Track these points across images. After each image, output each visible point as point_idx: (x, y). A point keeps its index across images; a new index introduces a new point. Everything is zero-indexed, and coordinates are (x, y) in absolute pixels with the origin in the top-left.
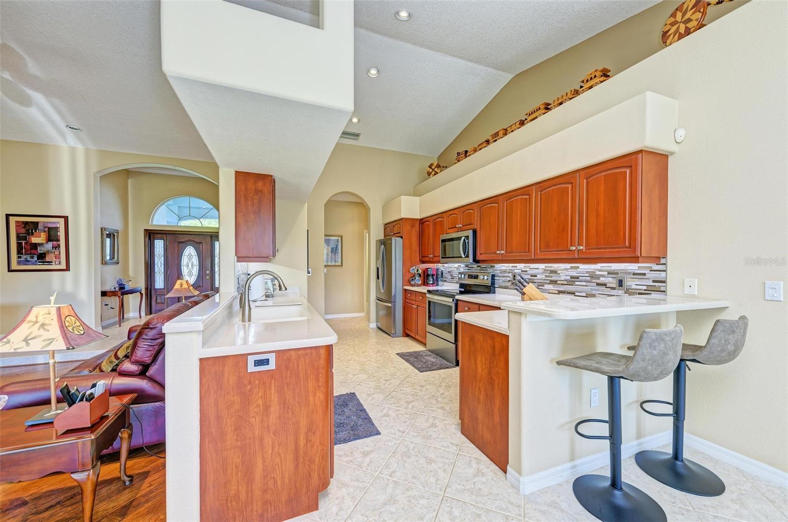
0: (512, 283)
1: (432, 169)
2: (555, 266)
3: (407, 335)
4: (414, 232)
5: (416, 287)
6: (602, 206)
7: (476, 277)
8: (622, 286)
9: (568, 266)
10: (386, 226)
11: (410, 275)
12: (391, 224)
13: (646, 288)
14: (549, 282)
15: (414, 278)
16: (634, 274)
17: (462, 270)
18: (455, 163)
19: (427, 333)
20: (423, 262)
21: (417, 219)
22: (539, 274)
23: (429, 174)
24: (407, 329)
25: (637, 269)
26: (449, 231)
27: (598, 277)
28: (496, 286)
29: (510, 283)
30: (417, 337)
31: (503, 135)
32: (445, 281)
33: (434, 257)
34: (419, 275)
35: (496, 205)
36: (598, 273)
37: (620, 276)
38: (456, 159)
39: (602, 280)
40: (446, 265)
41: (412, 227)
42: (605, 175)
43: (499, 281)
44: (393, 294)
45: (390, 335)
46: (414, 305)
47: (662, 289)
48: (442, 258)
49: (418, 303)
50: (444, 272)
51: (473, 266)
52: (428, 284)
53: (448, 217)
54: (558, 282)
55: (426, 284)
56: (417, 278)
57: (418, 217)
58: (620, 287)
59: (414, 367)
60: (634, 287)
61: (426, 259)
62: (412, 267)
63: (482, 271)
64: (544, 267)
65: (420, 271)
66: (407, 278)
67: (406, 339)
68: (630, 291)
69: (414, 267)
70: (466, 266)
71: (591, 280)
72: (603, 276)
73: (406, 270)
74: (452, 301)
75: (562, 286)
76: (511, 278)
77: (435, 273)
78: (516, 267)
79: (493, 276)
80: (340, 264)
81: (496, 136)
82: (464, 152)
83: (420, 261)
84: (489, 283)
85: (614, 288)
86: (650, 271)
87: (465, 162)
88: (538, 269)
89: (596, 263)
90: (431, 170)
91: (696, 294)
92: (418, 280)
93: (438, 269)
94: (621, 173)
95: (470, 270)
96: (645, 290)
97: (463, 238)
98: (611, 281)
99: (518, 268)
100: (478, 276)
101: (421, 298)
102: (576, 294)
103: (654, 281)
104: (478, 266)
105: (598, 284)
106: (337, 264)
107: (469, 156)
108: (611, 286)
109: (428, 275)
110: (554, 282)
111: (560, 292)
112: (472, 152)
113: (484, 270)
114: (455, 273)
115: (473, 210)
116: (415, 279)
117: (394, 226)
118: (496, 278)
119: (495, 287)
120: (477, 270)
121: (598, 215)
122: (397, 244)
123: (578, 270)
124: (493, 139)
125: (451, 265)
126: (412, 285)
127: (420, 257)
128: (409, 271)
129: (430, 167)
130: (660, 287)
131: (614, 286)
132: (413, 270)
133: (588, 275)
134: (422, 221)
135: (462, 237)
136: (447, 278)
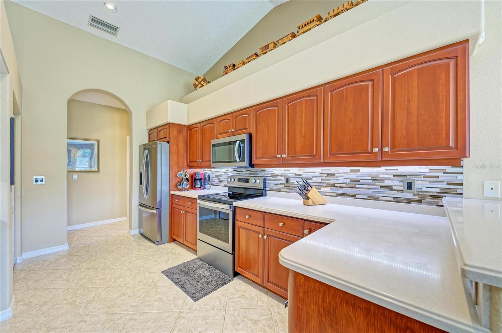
0: (285, 186)
1: (199, 82)
2: (332, 170)
3: (174, 240)
4: (181, 138)
5: (183, 192)
6: (415, 102)
7: (247, 181)
8: (411, 189)
9: (347, 169)
10: (151, 132)
11: (177, 180)
12: (156, 129)
13: (439, 191)
14: (326, 185)
15: (181, 183)
16: (425, 177)
17: (230, 174)
18: (223, 76)
19: (198, 241)
20: (191, 167)
21: (185, 126)
22: (315, 177)
23: (196, 86)
24: (174, 234)
25: (428, 171)
26: (220, 136)
27: (383, 180)
28: (267, 189)
29: (283, 186)
30: (186, 243)
31: (274, 47)
32: (212, 184)
33: (203, 161)
34: (187, 179)
35: (276, 108)
36: (381, 176)
37: (409, 179)
38: (224, 72)
39: (387, 183)
40: (213, 170)
41: (180, 132)
42: (418, 69)
43: (270, 184)
44: (158, 200)
45: (154, 243)
46: (182, 210)
47: (459, 191)
48: (213, 162)
49: (186, 209)
50: (211, 176)
51: (242, 170)
52: (195, 188)
53: (219, 122)
54: (336, 185)
55: (193, 188)
56: (185, 182)
57: (186, 123)
58: (409, 190)
59: (185, 292)
60: (424, 189)
61: (194, 164)
62: (179, 171)
63: (252, 175)
64: (320, 171)
65: (188, 176)
66: (174, 183)
67: (173, 245)
68: (420, 193)
69: (182, 172)
70: (234, 170)
71: (374, 184)
72: (388, 179)
73: (173, 175)
74: (229, 209)
75: (341, 189)
76: (284, 182)
77: (202, 177)
78: (289, 170)
79: (265, 179)
80: (96, 169)
81: (265, 49)
82: (232, 65)
83: (188, 166)
84: (261, 186)
85: (402, 191)
86: (444, 173)
87: (233, 74)
88: (314, 172)
89: (380, 166)
90: (197, 83)
91: (499, 197)
92: (186, 185)
93: (205, 174)
94: (441, 65)
95: (239, 174)
96: (437, 192)
97: (238, 142)
98: (398, 184)
99: (291, 171)
100: (248, 179)
101: (190, 203)
102: (357, 196)
103: (448, 184)
104: (247, 170)
105: (382, 187)
106: (93, 169)
107: (237, 68)
108: (397, 189)
109: (195, 180)
110: (332, 185)
111: (338, 195)
112: (241, 65)
113: (254, 174)
114: (224, 177)
115: (248, 114)
116: (183, 183)
117: (159, 131)
118: (267, 182)
119: (265, 190)
120: (246, 174)
121: (409, 113)
122: (163, 149)
123: (359, 173)
124: (262, 51)
125: (218, 169)
126: (180, 190)
127: (187, 162)
128: (176, 176)
129: (197, 79)
130: (456, 190)
131: (401, 188)
132: (181, 175)
133: (370, 178)
134: (190, 128)
135: (236, 141)
136: (214, 181)
